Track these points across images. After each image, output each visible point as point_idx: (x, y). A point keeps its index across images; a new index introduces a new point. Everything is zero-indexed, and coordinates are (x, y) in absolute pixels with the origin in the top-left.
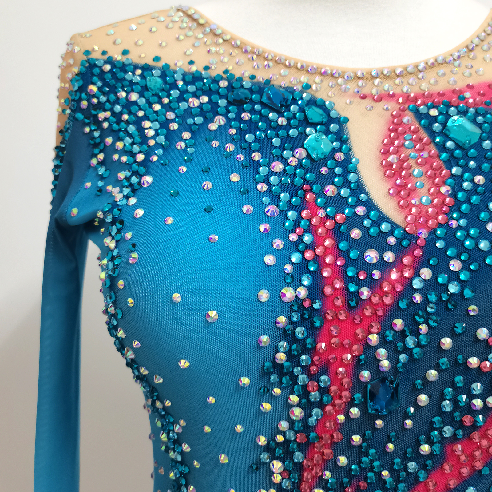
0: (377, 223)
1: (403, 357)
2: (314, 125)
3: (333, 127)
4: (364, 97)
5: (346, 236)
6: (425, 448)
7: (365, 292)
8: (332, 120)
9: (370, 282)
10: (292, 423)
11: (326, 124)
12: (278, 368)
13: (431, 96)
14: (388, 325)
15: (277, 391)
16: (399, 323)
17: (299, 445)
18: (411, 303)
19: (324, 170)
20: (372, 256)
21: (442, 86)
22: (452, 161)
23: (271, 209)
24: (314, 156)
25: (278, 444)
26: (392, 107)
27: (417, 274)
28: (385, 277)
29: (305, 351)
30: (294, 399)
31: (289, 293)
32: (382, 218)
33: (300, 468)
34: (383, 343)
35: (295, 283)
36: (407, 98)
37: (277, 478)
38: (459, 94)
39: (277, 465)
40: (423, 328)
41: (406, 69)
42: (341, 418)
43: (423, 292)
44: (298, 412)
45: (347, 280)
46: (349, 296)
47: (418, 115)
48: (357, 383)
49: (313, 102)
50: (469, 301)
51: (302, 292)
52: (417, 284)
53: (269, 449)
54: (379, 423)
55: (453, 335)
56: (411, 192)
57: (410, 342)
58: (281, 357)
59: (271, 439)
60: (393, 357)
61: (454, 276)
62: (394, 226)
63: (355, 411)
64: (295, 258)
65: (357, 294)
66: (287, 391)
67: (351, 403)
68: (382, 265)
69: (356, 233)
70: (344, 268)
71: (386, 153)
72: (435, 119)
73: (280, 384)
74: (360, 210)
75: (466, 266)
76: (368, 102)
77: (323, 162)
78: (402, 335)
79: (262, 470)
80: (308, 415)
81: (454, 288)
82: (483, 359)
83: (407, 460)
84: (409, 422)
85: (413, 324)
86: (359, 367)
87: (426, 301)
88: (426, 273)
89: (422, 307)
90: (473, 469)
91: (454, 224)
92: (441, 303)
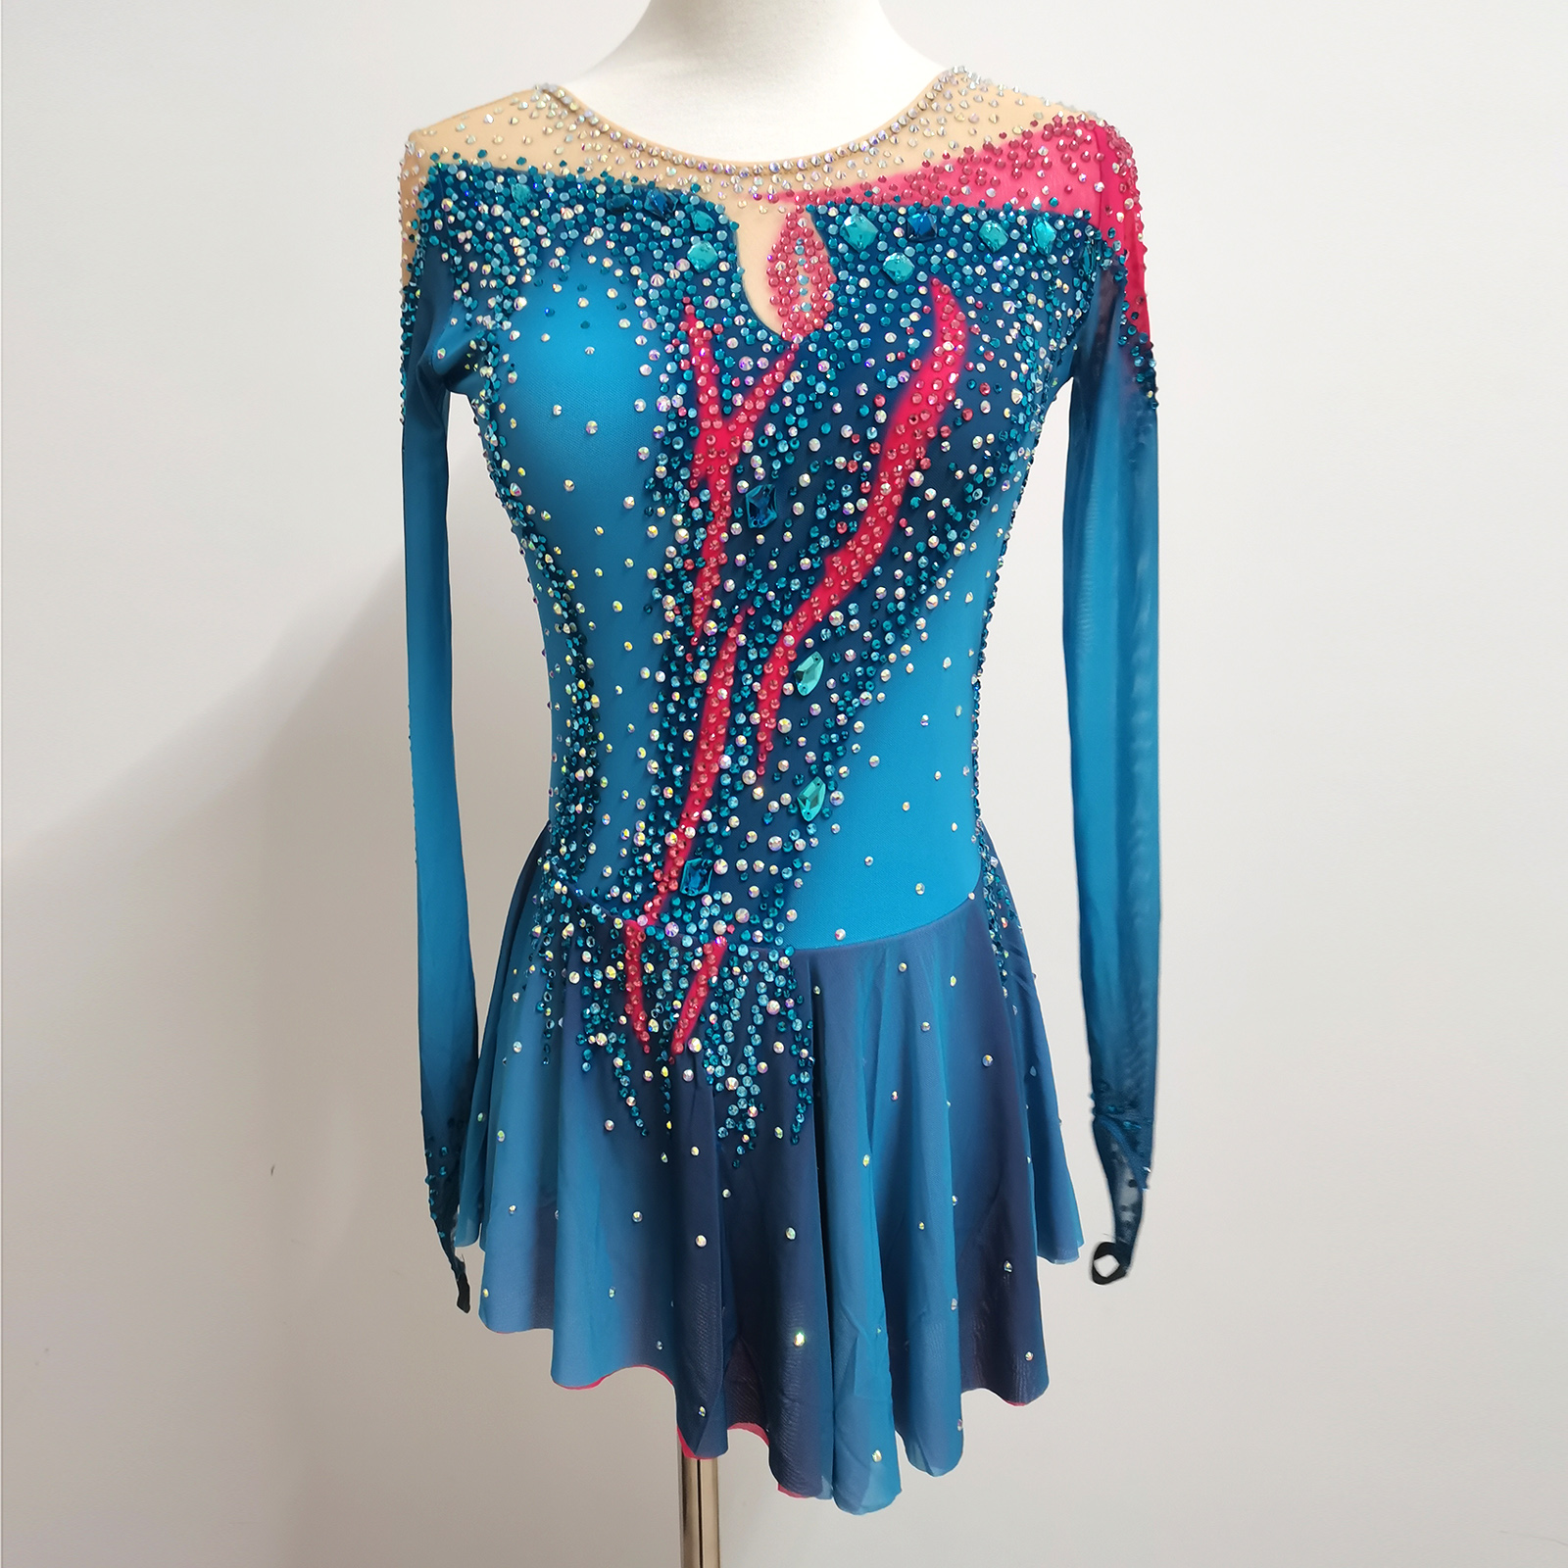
0: (753, 331)
1: (777, 465)
2: (700, 234)
3: (721, 235)
4: (758, 198)
5: (723, 345)
6: (806, 562)
7: (739, 400)
8: (719, 226)
9: (744, 389)
10: (677, 546)
11: (713, 232)
12: (659, 483)
13: (833, 192)
14: (759, 431)
15: (661, 511)
16: (771, 430)
17: (688, 572)
18: (783, 406)
19: (707, 282)
20: (747, 363)
21: (850, 181)
22: (843, 264)
23: (649, 324)
24: (697, 267)
25: (668, 575)
26: (786, 208)
27: (788, 378)
28: (759, 382)
29: (684, 463)
30: (678, 518)
31: (664, 403)
32: (760, 326)
33: (690, 599)
34: (757, 450)
35: (670, 392)
36: (807, 197)
37: (670, 615)
38: (866, 190)
39: (670, 600)
40: (793, 432)
42: (725, 535)
43: (793, 395)
44: (683, 534)
45: (721, 387)
46: (724, 403)
47: (816, 216)
48: (738, 497)
49: (702, 206)
50: (834, 400)
51: (678, 401)
52: (788, 387)
53: (659, 583)
54: (760, 538)
55: (821, 437)
56: (793, 300)
57: (783, 448)
58: (661, 470)
59: (661, 571)
60: (767, 464)
61: (821, 377)
62: (770, 332)
63: (736, 527)
64: (670, 367)
65: (730, 402)
66: (671, 510)
67: (732, 519)
68: (757, 372)
69: (733, 343)
70: (719, 376)
71: (773, 260)
72: (832, 220)
73: (662, 503)
74: (739, 320)
76: (762, 206)
77: (705, 273)
78: (774, 441)
79: (656, 610)
80: (693, 537)
81: (821, 388)
82: (849, 458)
83: (790, 577)
84: (788, 536)
85: (784, 428)
86: (735, 477)
87: (795, 404)
88: (796, 376)
89: (792, 409)
90: (851, 582)
91: (828, 328)
92: (808, 405)
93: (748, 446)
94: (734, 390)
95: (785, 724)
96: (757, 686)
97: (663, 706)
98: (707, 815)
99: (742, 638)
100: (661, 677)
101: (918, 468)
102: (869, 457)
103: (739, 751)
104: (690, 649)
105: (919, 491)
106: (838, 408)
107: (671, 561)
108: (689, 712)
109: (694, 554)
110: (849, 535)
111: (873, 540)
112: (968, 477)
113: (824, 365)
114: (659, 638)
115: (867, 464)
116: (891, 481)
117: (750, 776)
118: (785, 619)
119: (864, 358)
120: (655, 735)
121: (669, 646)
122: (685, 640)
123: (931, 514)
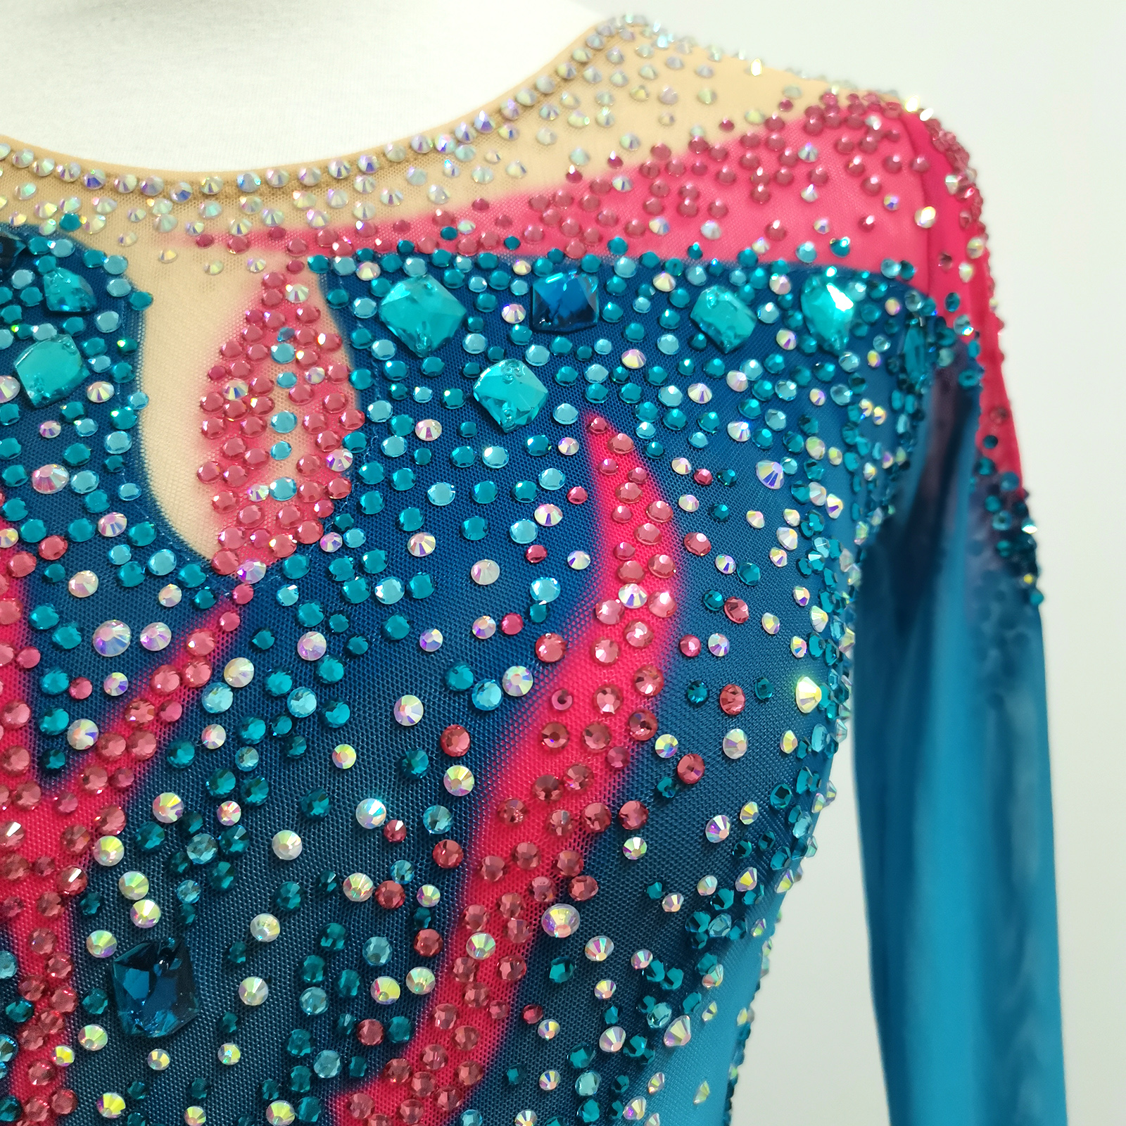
0: (141, 553)
2: (56, 317)
3: (107, 320)
4: (205, 242)
5: (58, 589)
6: (281, 1111)
7: (85, 733)
8: (105, 301)
9: (102, 706)
11: (87, 314)
13: (371, 230)
14: (140, 811)
18: (201, 749)
19: (51, 428)
20: (115, 634)
21: (411, 207)
22: (379, 385)
24: (31, 394)
26: (267, 262)
27: (218, 676)
28: (139, 689)
32: (165, 538)
36: (318, 241)
38: (446, 227)
41: (326, 170)
42: (64, 1054)
43: (233, 720)
45: (40, 702)
46: (43, 744)
47: (331, 278)
49: (75, 262)
50: (338, 734)
52: (215, 700)
54: (159, 1057)
55: (304, 824)
56: (255, 470)
57: (204, 851)
60: (163, 891)
61: (307, 674)
62: (184, 554)
63: (95, 1036)
65: (62, 741)
67: (84, 1017)
68: (138, 660)
69: (85, 582)
70: (38, 675)
71: (217, 375)
72: (364, 289)
74: (112, 524)
75: (338, 646)
76: (216, 256)
77: (49, 408)
78: (179, 836)
81: (306, 703)
82: (380, 876)
84: (231, 1053)
85: (205, 803)
86: (84, 923)
87: (236, 741)
88: (241, 670)
89: (226, 757)
91: (330, 543)
92: (274, 746)
93: (112, 849)
94: (79, 710)
101: (564, 897)
102: (436, 874)
105: (572, 947)
106: (347, 756)
110: (390, 1048)
111: (454, 1055)
112: (696, 903)
113: (314, 643)
115: (431, 893)
116: (497, 927)
119: (418, 627)
123: (604, 988)
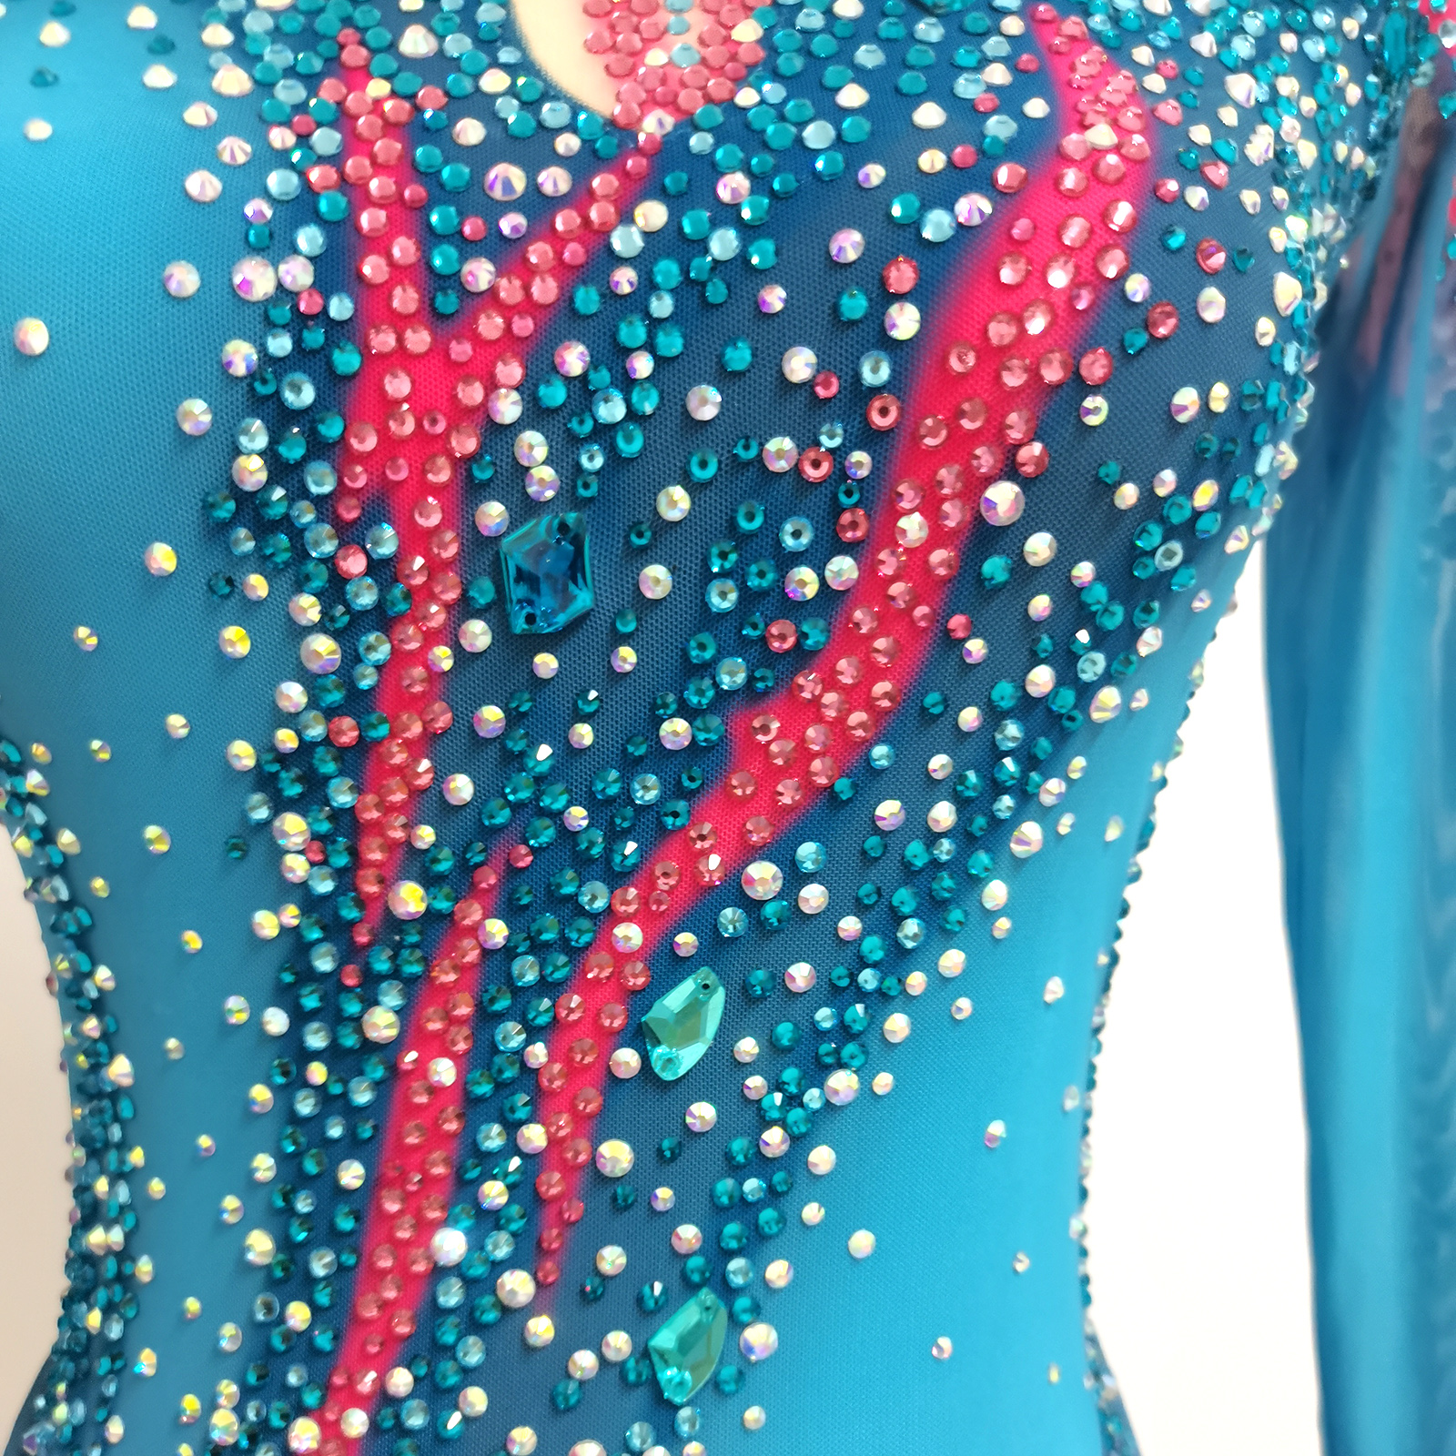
0: (531, 106)
1: (593, 461)
5: (439, 134)
7: (481, 273)
10: (311, 682)
12: (249, 505)
14: (541, 365)
15: (258, 585)
16: (574, 359)
17: (341, 753)
18: (609, 295)
20: (509, 176)
25: (284, 759)
27: (626, 217)
28: (540, 230)
29: (318, 448)
30: (308, 608)
31: (258, 278)
33: (346, 821)
34: (536, 414)
37: (297, 866)
39: (294, 827)
40: (643, 365)
42: (444, 653)
43: (643, 263)
44: (323, 647)
45: (428, 238)
46: (434, 282)
48: (481, 546)
50: (764, 276)
51: (298, 274)
52: (625, 241)
53: (263, 780)
54: (546, 663)
55: (724, 378)
56: (649, 41)
57: (612, 410)
58: (252, 470)
59: (267, 748)
60: (564, 453)
61: (727, 214)
62: (578, 108)
63: (477, 631)
65: (453, 281)
66: (286, 581)
67: (463, 609)
68: (537, 204)
69: (470, 128)
70: (422, 208)
73: (262, 562)
74: (494, 81)
75: (762, 186)
78: (583, 391)
79: (258, 849)
80: (352, 658)
81: (723, 244)
82: (807, 441)
83: (631, 767)
84: (627, 657)
85: (613, 355)
86: (469, 490)
87: (648, 286)
88: (653, 214)
89: (637, 302)
90: (807, 785)
92: (689, 289)
93: (508, 408)
94: (472, 250)
95: (617, 1155)
96: (538, 1053)
97: (285, 1093)
98: (401, 1380)
99: (497, 930)
100: (276, 1021)
101: (1010, 470)
102: (868, 437)
103: (488, 1220)
104: (350, 953)
105: (1008, 538)
106: (775, 298)
107: (291, 720)
108: (352, 1114)
109: (357, 702)
110: (801, 656)
111: (871, 672)
113: (733, 185)
114: (267, 924)
115: (861, 460)
116: (930, 511)
117: (518, 1285)
118: (616, 879)
119: (853, 164)
120: (264, 1166)
121: (295, 946)
122: (337, 930)
